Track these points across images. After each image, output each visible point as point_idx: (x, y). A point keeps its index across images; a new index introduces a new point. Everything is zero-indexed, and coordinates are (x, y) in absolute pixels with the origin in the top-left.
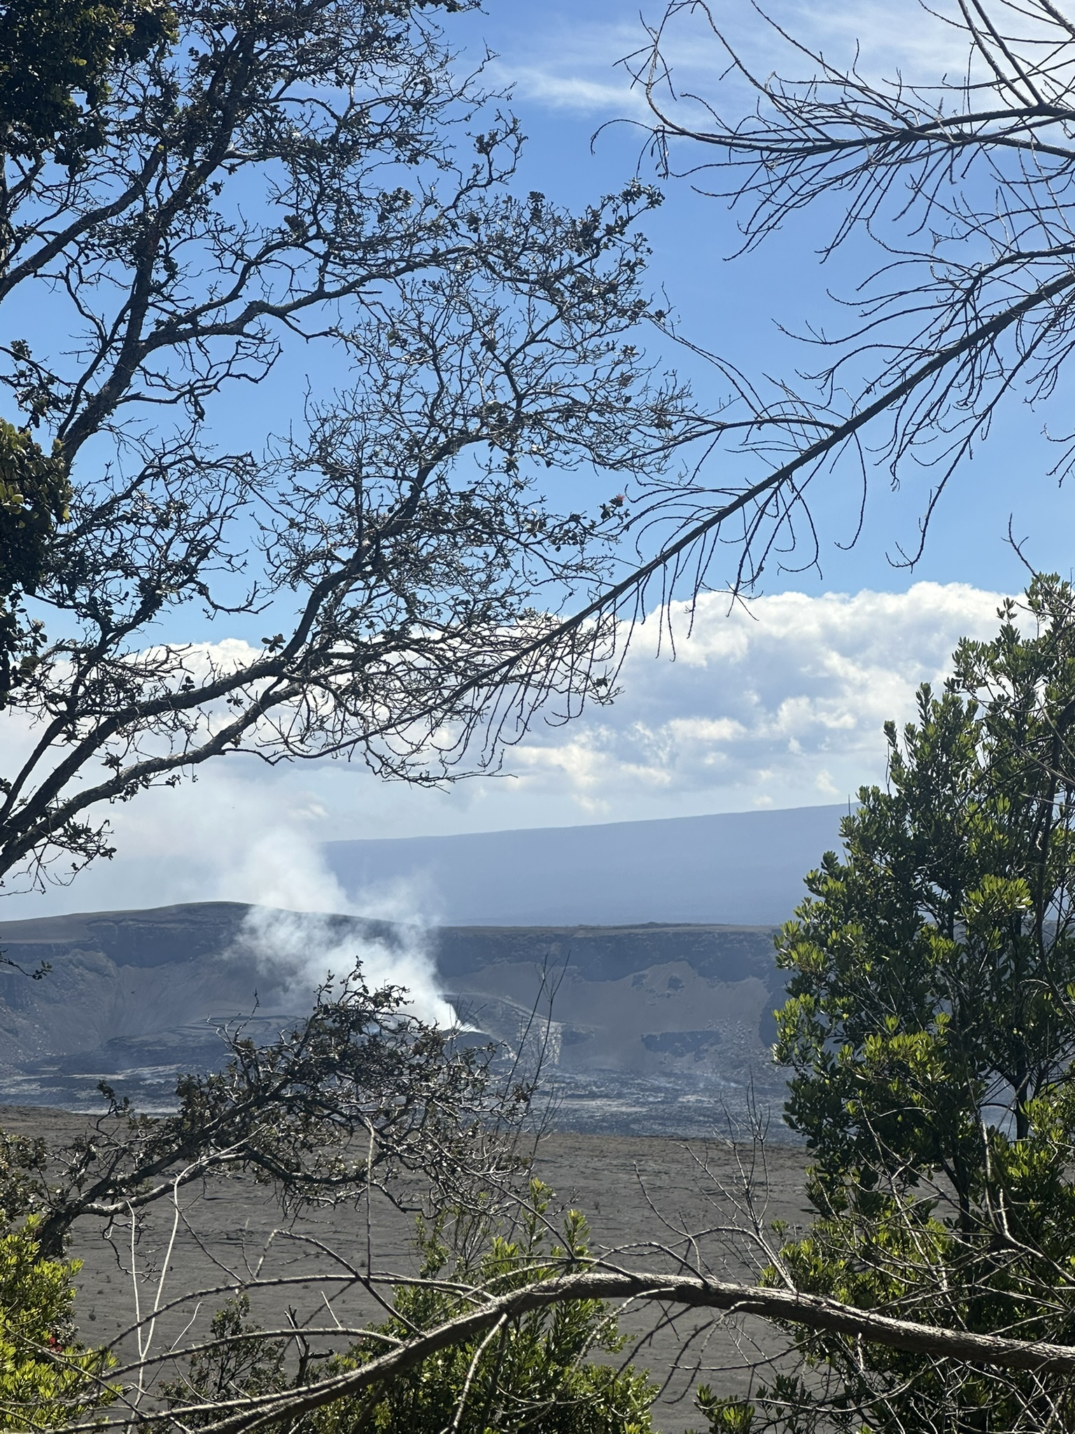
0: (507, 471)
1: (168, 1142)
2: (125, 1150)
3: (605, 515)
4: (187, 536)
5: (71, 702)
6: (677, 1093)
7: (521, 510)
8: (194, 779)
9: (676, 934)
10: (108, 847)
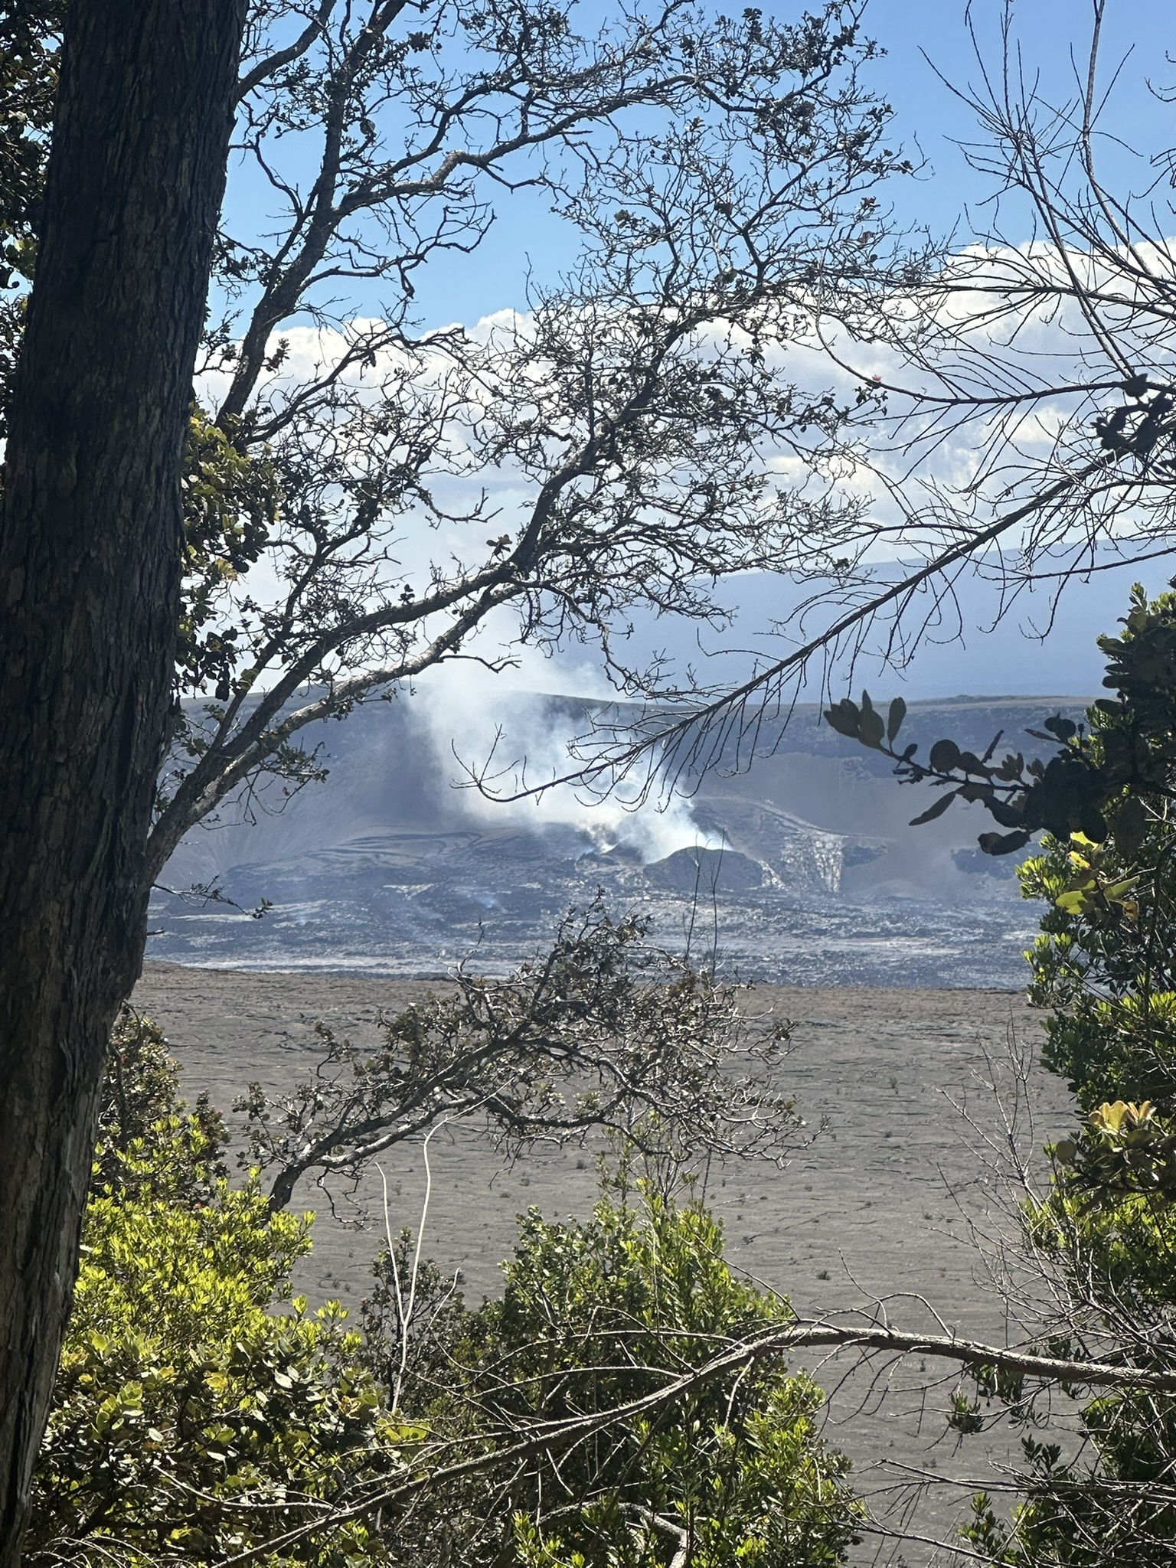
3: (861, 399)
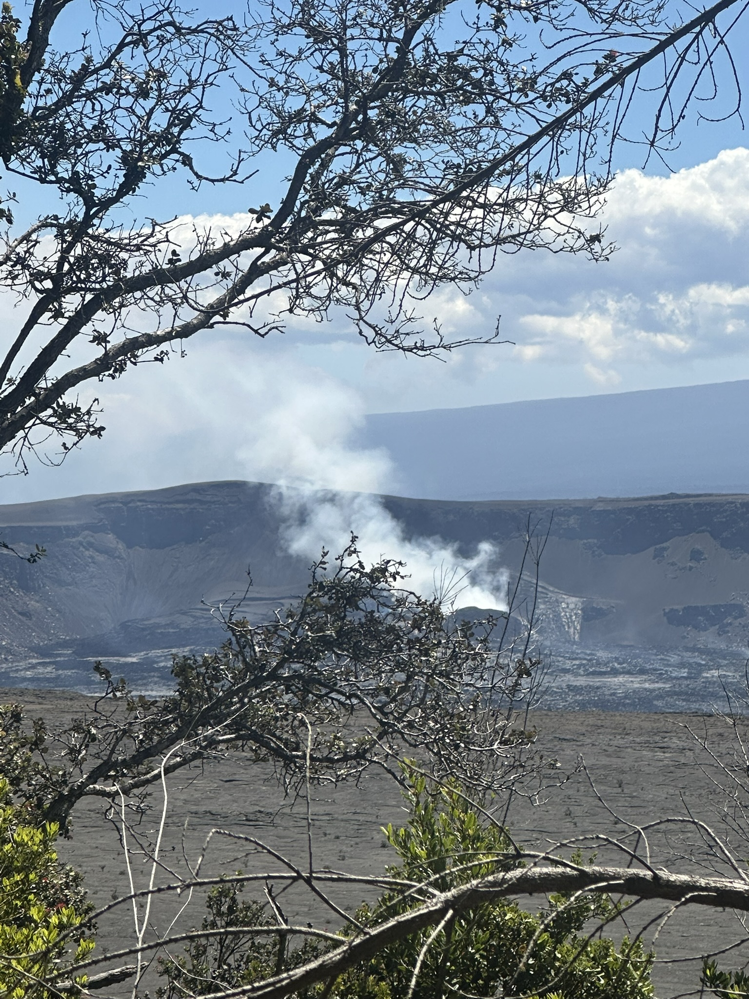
0: (496, 27)
1: (167, 723)
2: (125, 732)
4: (168, 105)
5: (57, 279)
6: (700, 668)
7: (510, 68)
8: (183, 354)
9: (697, 505)
10: (97, 425)
